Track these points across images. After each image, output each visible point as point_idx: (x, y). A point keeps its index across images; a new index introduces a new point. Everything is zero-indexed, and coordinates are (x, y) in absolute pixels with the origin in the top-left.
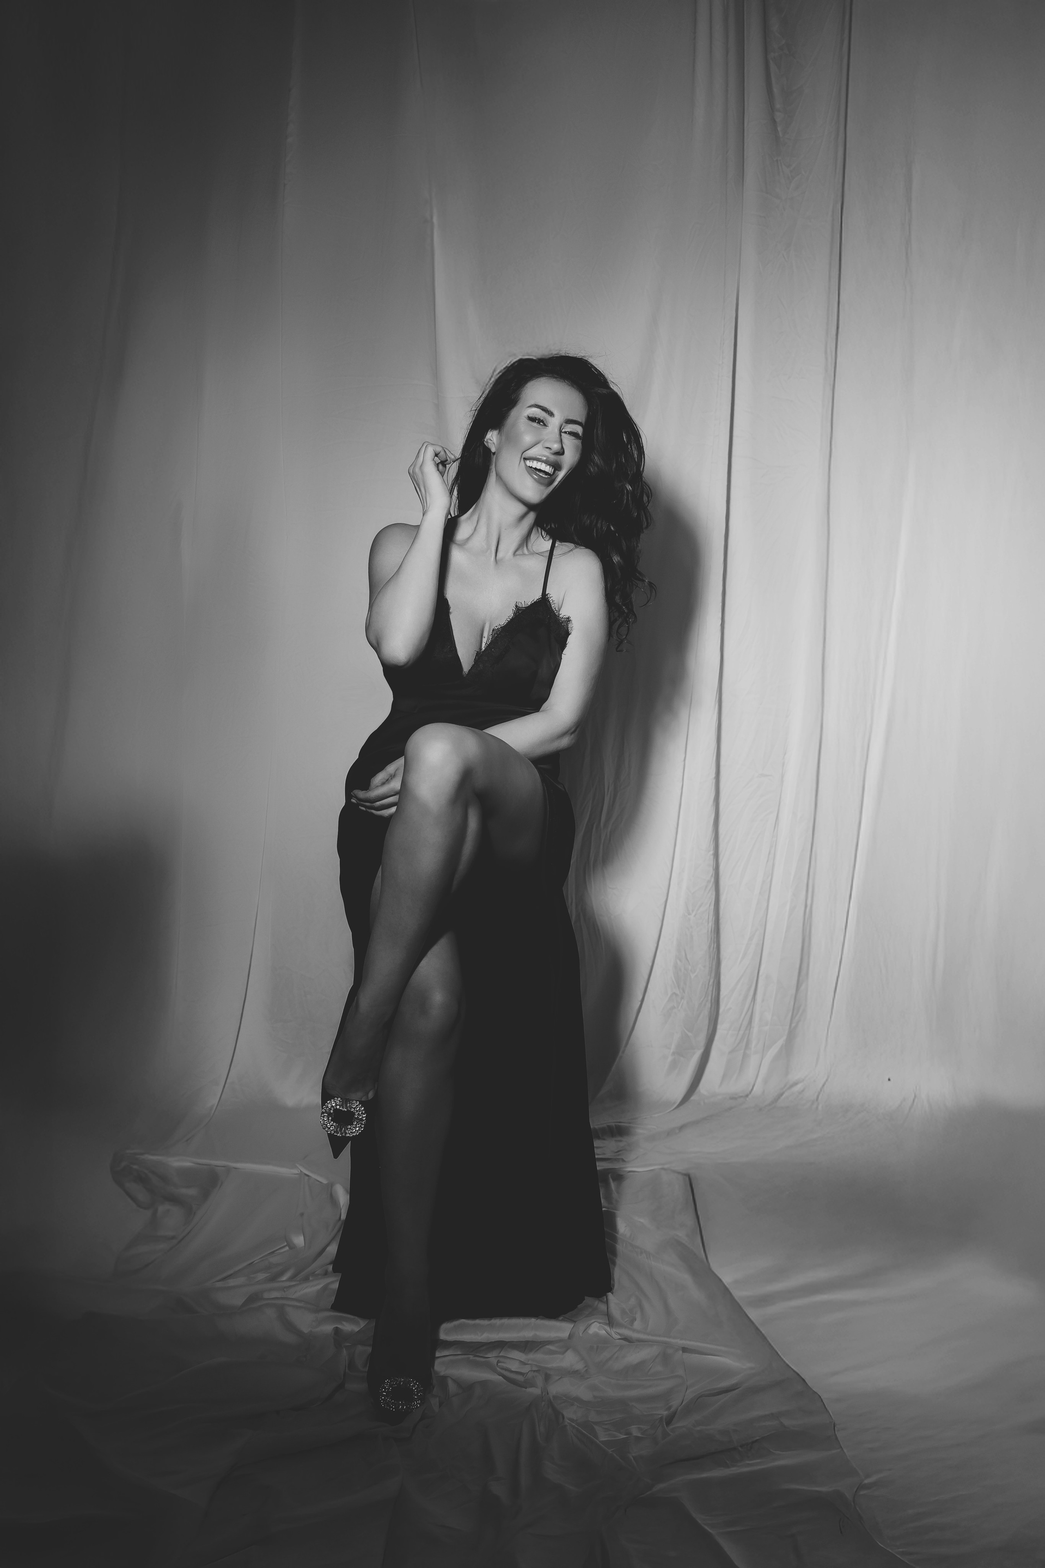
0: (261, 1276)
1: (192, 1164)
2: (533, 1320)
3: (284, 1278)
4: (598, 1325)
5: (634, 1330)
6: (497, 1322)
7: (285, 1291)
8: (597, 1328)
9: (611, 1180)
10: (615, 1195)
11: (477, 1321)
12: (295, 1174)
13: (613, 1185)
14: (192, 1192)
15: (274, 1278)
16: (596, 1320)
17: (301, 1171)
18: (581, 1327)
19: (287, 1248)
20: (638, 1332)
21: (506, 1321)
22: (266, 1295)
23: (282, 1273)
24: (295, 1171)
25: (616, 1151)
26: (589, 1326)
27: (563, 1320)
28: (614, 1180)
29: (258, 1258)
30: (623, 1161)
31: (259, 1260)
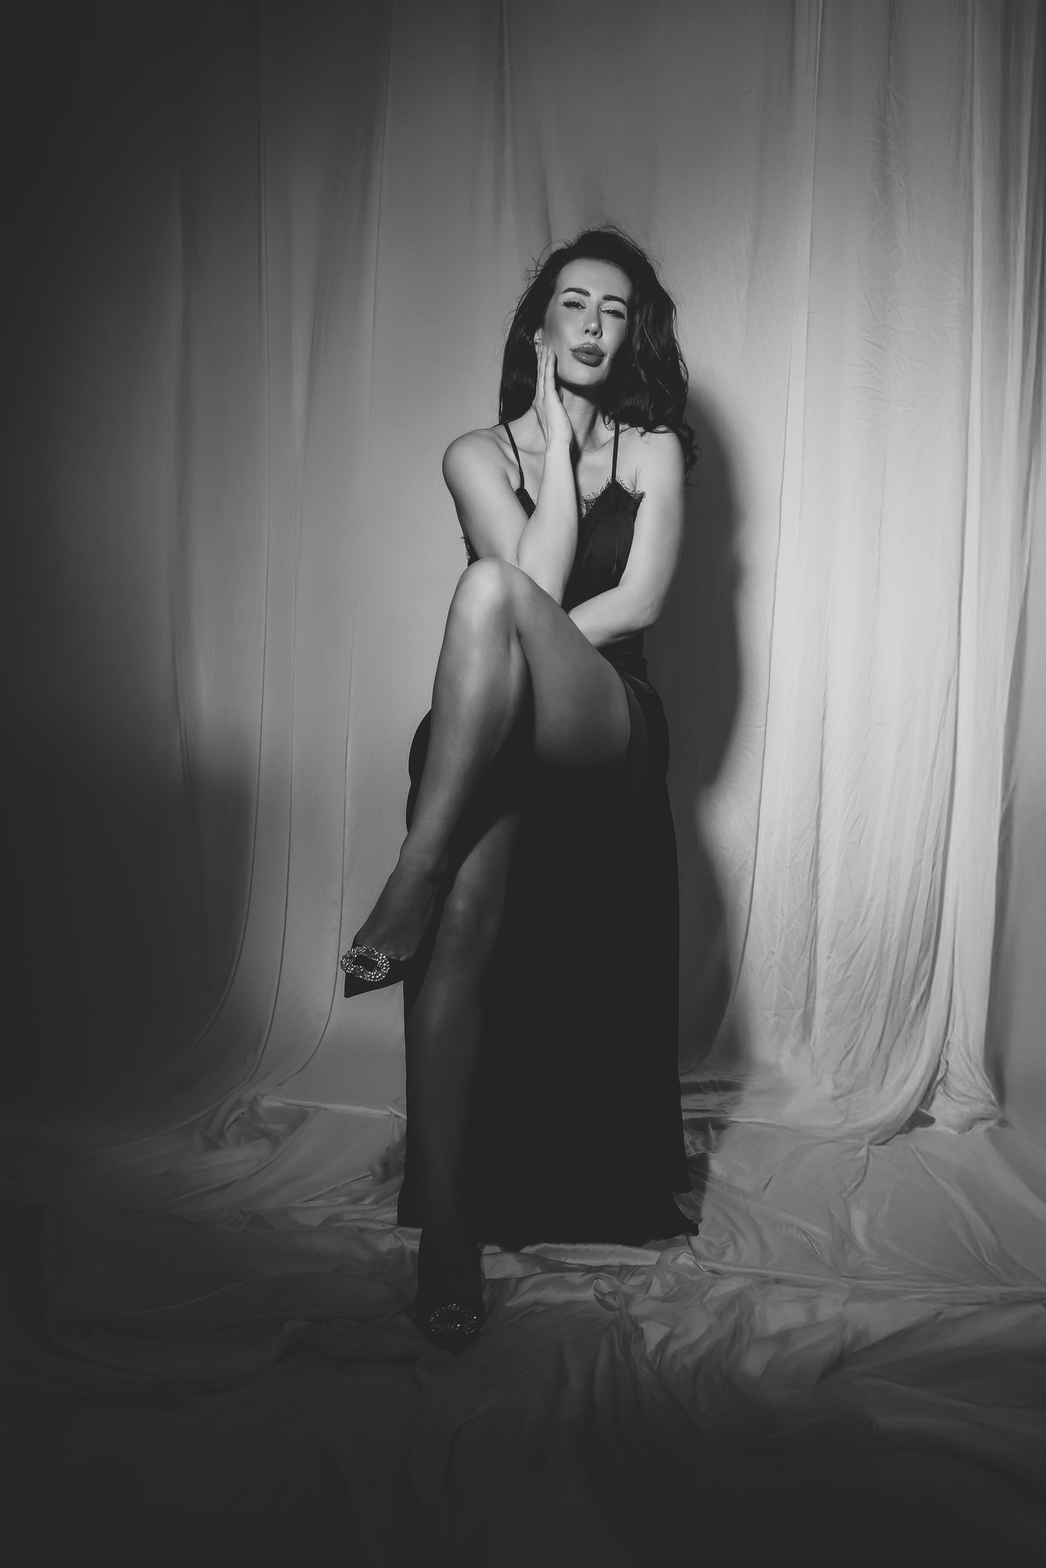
0: (342, 1200)
1: (281, 1104)
2: (619, 1247)
3: (368, 1201)
4: (688, 1255)
5: (724, 1264)
6: (582, 1247)
7: (365, 1214)
8: (684, 1259)
9: (711, 1129)
10: (714, 1142)
11: (561, 1246)
12: (386, 1116)
13: (712, 1133)
14: (280, 1127)
15: (356, 1201)
16: (685, 1251)
17: (391, 1112)
18: (670, 1255)
19: (371, 1177)
20: (729, 1264)
21: (591, 1247)
22: (346, 1217)
23: (363, 1198)
24: (386, 1113)
25: (719, 1103)
26: (678, 1256)
27: (648, 1248)
28: (714, 1129)
29: (341, 1184)
30: (725, 1112)
31: (341, 1187)
